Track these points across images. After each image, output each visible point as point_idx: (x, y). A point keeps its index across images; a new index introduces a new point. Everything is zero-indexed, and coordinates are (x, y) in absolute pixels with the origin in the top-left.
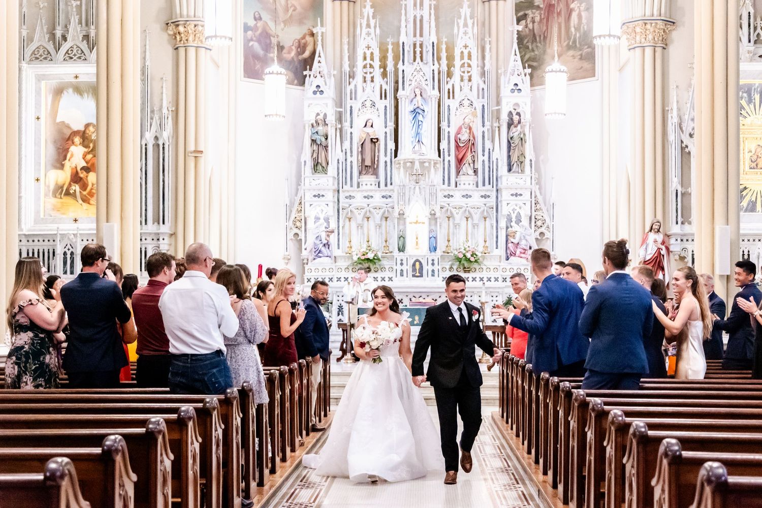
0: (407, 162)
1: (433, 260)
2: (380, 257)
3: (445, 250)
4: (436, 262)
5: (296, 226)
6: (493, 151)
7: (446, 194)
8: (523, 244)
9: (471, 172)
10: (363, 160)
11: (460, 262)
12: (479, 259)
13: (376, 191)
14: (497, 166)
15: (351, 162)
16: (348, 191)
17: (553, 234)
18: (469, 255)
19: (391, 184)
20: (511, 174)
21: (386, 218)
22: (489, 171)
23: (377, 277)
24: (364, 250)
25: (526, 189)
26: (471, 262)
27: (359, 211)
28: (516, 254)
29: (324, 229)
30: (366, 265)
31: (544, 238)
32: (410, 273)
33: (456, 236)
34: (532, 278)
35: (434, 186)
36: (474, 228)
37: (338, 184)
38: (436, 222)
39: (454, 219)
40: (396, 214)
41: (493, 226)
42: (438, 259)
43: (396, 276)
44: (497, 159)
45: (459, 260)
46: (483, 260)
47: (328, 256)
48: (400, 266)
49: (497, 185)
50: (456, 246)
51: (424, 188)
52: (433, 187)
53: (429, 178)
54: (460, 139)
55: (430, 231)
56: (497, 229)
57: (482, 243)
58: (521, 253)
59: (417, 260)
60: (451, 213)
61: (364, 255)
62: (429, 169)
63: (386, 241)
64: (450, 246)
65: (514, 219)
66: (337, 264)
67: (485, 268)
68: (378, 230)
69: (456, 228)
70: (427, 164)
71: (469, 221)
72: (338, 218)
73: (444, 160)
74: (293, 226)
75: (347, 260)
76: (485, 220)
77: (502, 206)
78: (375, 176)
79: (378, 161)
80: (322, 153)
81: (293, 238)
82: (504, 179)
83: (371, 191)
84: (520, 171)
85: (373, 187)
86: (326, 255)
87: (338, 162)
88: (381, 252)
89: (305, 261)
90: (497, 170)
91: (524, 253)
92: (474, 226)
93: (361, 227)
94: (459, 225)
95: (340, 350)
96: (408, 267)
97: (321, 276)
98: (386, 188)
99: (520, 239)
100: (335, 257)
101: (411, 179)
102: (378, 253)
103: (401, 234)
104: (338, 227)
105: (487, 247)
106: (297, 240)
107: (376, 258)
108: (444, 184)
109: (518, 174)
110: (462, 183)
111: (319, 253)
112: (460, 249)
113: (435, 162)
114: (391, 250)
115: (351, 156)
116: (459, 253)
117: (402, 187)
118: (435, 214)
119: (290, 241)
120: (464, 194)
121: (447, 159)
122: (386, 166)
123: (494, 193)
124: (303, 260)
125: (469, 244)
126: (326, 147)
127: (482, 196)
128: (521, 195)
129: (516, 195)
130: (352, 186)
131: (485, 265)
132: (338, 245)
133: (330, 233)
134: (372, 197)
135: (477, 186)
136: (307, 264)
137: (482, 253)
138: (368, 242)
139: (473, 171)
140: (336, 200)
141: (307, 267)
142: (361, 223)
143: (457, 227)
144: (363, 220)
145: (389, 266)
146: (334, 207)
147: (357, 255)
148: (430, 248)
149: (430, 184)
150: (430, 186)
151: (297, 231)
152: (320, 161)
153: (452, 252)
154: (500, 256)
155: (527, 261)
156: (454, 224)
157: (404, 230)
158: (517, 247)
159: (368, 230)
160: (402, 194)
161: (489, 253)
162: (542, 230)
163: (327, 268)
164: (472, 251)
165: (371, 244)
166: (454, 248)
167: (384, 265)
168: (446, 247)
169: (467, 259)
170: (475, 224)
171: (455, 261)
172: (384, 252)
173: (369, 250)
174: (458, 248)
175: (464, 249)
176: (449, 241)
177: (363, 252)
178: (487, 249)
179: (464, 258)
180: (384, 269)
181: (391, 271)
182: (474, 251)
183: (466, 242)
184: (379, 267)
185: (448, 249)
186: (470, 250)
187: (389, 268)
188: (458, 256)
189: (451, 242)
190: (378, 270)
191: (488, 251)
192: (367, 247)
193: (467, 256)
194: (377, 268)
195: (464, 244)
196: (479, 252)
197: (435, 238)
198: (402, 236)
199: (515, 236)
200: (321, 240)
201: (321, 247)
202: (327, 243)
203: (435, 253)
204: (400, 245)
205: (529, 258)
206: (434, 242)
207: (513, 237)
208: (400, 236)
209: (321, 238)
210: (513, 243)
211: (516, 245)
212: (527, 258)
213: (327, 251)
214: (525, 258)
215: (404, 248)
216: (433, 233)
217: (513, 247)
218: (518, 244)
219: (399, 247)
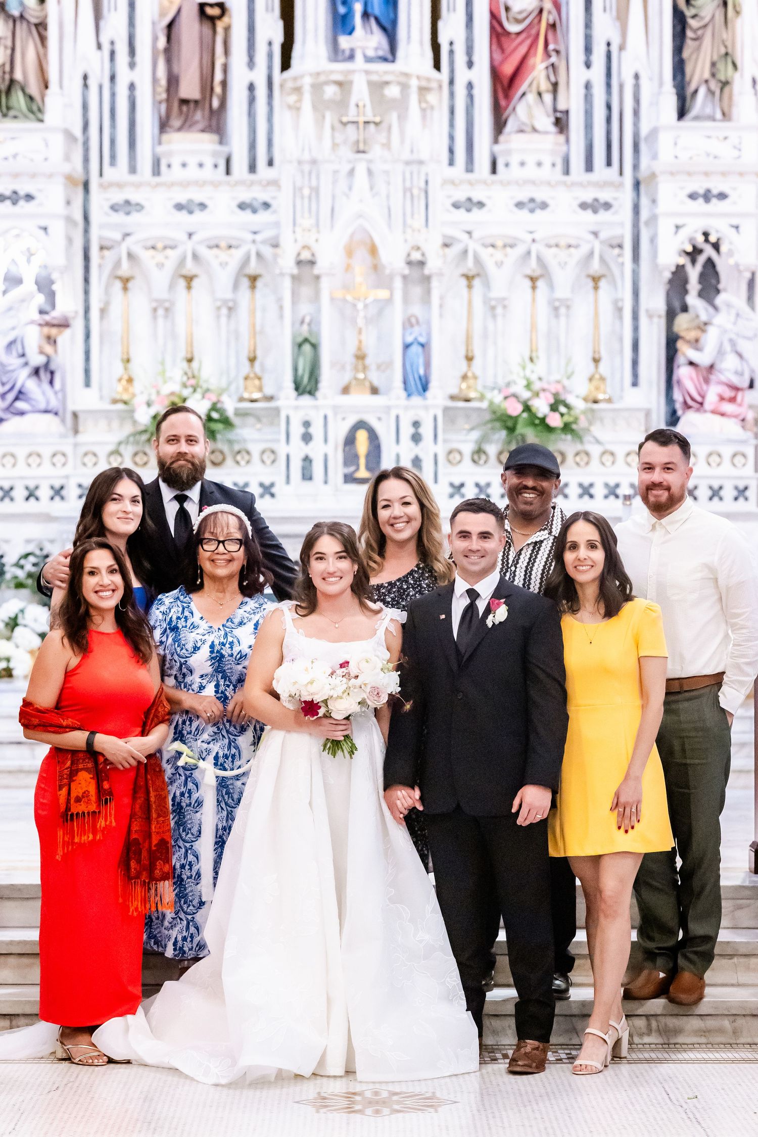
0: (327, 83)
1: (416, 424)
2: (230, 413)
3: (454, 391)
4: (426, 431)
6: (622, 48)
7: (460, 195)
8: (730, 368)
9: (546, 122)
10: (173, 81)
11: (511, 430)
12: (576, 421)
13: (216, 185)
14: (637, 100)
15: (132, 87)
16: (120, 186)
18: (541, 407)
19: (270, 163)
20: (686, 123)
21: (254, 279)
22: (609, 120)
24: (172, 386)
25: (741, 174)
26: (550, 429)
27: (160, 257)
28: (708, 405)
29: (36, 316)
32: (338, 470)
33: (496, 342)
35: (421, 162)
36: (557, 316)
37: (86, 160)
38: (428, 292)
39: (487, 285)
40: (287, 263)
41: (620, 310)
42: (435, 419)
43: (288, 477)
44: (637, 77)
45: (509, 424)
46: (590, 423)
47: (46, 411)
48: (302, 444)
49: (636, 167)
50: (496, 376)
51: (387, 172)
52: (415, 168)
53: (402, 141)
54: (507, 9)
55: (409, 323)
56: (636, 317)
57: (583, 367)
58: (722, 399)
59: (361, 425)
60: (477, 261)
62: (401, 105)
63: (252, 360)
64: (475, 378)
65: (694, 285)
66: (81, 438)
67: (595, 450)
68: (224, 320)
69: (494, 316)
70: (393, 91)
71: (538, 291)
72: (87, 280)
73: (452, 82)
75: (115, 424)
76: (596, 288)
77: (653, 240)
78: (215, 137)
79: (224, 84)
80: (29, 51)
82: (665, 141)
83: (200, 184)
84: (719, 115)
85: (208, 173)
86: (42, 406)
87: (86, 86)
88: (235, 398)
90: (636, 113)
91: (733, 400)
92: (556, 309)
93: (167, 310)
94: (503, 303)
96: (330, 449)
97: (22, 478)
98: (252, 177)
99: (721, 352)
100: (75, 415)
101: (339, 138)
102: (224, 398)
103: (306, 334)
104: (87, 310)
105: (602, 379)
107: (215, 415)
108: (451, 163)
109: (709, 124)
110: (514, 160)
111: (17, 399)
112: (508, 385)
113: (424, 84)
114: (268, 391)
115: (132, 65)
116: (506, 398)
117: (306, 168)
118: (422, 264)
120: (523, 196)
121: (463, 75)
122: (252, 100)
123: (626, 196)
125: (540, 368)
126: (41, 27)
127: (584, 206)
128: (722, 196)
129: (707, 196)
130: (133, 170)
131: (598, 442)
132: (87, 372)
133: (54, 331)
134: (203, 206)
135: (567, 172)
137: (585, 400)
138: (190, 360)
139: (552, 119)
140: (79, 217)
142: (164, 295)
143: (499, 310)
144: (172, 286)
145: (262, 446)
146: (70, 240)
147: (149, 404)
148: (405, 381)
149: (406, 156)
150: (408, 163)
152: (18, 76)
153: (482, 398)
154: (648, 413)
155: (743, 427)
156: (486, 300)
157: (314, 323)
158: (707, 381)
159: (191, 321)
160: (306, 192)
161: (609, 401)
163: (46, 452)
164: (554, 391)
165: (199, 370)
166: (490, 383)
167: (245, 441)
168: (460, 380)
169: (537, 422)
170: (558, 300)
171: (493, 429)
172: (246, 395)
173: (190, 390)
174: (501, 382)
175: (525, 387)
176: (469, 359)
177: (172, 394)
178: (602, 387)
179: (525, 415)
180: (247, 457)
181: (268, 462)
182: (561, 391)
183: (531, 360)
184: (225, 448)
185: (469, 387)
186: (544, 390)
187: (263, 452)
188: (505, 409)
189: (477, 362)
190: (224, 459)
191: (605, 393)
192: (185, 378)
193: (537, 409)
194: (222, 452)
195: (524, 368)
196: (577, 397)
197: (423, 345)
198: (306, 340)
199: (702, 341)
200: (23, 355)
201: (23, 377)
202: (47, 365)
203: (425, 398)
204: (300, 372)
205: (750, 416)
206: (421, 361)
207: (696, 344)
208: (300, 339)
209: (23, 348)
210: (691, 363)
211: (705, 373)
212: (741, 417)
213: (44, 393)
214: (736, 416)
215: (317, 382)
216: (416, 329)
217: (692, 379)
218: (712, 367)
219: (299, 379)
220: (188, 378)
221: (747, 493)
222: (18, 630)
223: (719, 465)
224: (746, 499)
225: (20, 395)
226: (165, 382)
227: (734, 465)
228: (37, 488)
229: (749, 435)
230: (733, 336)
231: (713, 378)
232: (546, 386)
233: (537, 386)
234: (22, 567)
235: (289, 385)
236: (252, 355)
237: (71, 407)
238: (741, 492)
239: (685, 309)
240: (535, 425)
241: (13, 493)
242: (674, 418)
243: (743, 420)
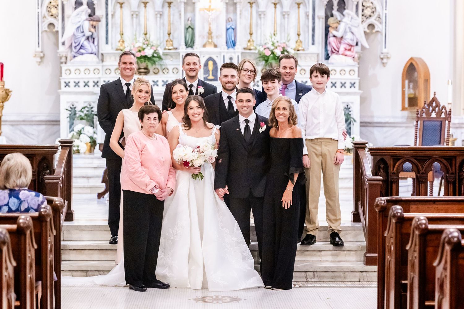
1: (231, 59)
2: (161, 54)
3: (245, 46)
4: (235, 61)
5: (50, 14)
8: (349, 38)
11: (267, 61)
17: (386, 26)
18: (278, 52)
21: (170, 4)
23: (157, 81)
24: (139, 44)
28: (340, 52)
29: (88, 17)
30: (143, 65)
31: (374, 31)
32: (201, 76)
33: (261, 28)
34: (360, 83)
36: (284, 18)
38: (235, 9)
39: (258, 6)
41: (308, 16)
42: (238, 57)
45: (266, 59)
47: (91, 53)
50: (261, 40)
55: (228, 20)
56: (314, 18)
57: (294, 37)
58: (346, 49)
59: (210, 59)
61: (140, 51)
63: (169, 34)
64: (253, 41)
65: (335, 7)
66: (104, 63)
68: (158, 19)
69: (260, 18)
71: (277, 9)
72: (107, 4)
74: (46, 14)
76: (299, 8)
81: (46, 29)
86: (90, 51)
88: (163, 49)
89: (63, 60)
91: (350, 50)
92: (284, 15)
93: (137, 15)
94: (264, 13)
95: (103, 182)
97: (82, 78)
99: (345, 32)
100: (102, 54)
102: (159, 49)
103: (189, 25)
104: (107, 14)
105: (301, 42)
106: (53, 33)
107: (155, 55)
111: (80, 48)
112: (266, 44)
114: (175, 46)
116: (265, 49)
119: (45, 34)
124: (61, 58)
132: (107, 38)
133: (94, 23)
136: (66, 63)
137: (294, 50)
138: (146, 34)
141: (64, 67)
142: (136, 10)
143: (262, 16)
144: (139, 6)
145: (173, 67)
148: (227, 43)
151: (52, 20)
153: (256, 49)
154: (318, 55)
155: (354, 60)
156: (257, 12)
157: (193, 20)
158: (340, 43)
159: (146, 19)
161: (303, 50)
162: (372, 20)
163: (92, 69)
164: (283, 46)
165: (149, 38)
166: (259, 43)
167: (167, 65)
168: (247, 42)
169: (276, 58)
170: (285, 12)
171: (260, 60)
172: (167, 48)
173: (146, 45)
174: (263, 43)
175: (272, 45)
176: (251, 34)
177: (139, 47)
178: (301, 45)
179: (272, 55)
180: (167, 71)
181: (175, 73)
182: (285, 46)
183: (274, 34)
184: (159, 68)
185: (251, 45)
186: (279, 46)
187: (173, 69)
188: (264, 53)
189: (254, 35)
190: (159, 72)
191: (302, 47)
192: (144, 41)
193: (277, 53)
194: (158, 69)
195: (271, 38)
196: (291, 49)
197: (233, 29)
198: (190, 27)
199: (338, 28)
200: (83, 32)
201: (83, 40)
202: (92, 36)
203: (234, 49)
204: (187, 39)
205: (356, 56)
206: (233, 35)
207: (336, 29)
208: (187, 27)
209: (83, 29)
210: (334, 36)
211: (339, 40)
212: (353, 57)
213: (91, 46)
214: (351, 56)
215: (194, 43)
216: (231, 23)
217: (334, 42)
218: (342, 37)
219: (187, 41)
220: (145, 41)
221: (355, 85)
222: (81, 135)
223: (344, 74)
224: (355, 87)
225: (82, 47)
226: (136, 43)
227: (350, 74)
228: (88, 82)
229: (356, 63)
230: (350, 26)
231: (342, 41)
232: (280, 45)
233: (276, 44)
234: (83, 112)
235: (183, 43)
236: (169, 32)
237: (101, 52)
238: (353, 85)
239: (332, 16)
240: (275, 59)
241: (79, 84)
242: (328, 57)
243: (354, 58)
